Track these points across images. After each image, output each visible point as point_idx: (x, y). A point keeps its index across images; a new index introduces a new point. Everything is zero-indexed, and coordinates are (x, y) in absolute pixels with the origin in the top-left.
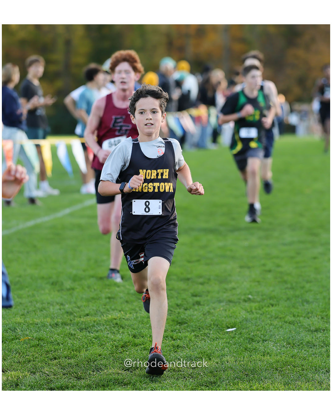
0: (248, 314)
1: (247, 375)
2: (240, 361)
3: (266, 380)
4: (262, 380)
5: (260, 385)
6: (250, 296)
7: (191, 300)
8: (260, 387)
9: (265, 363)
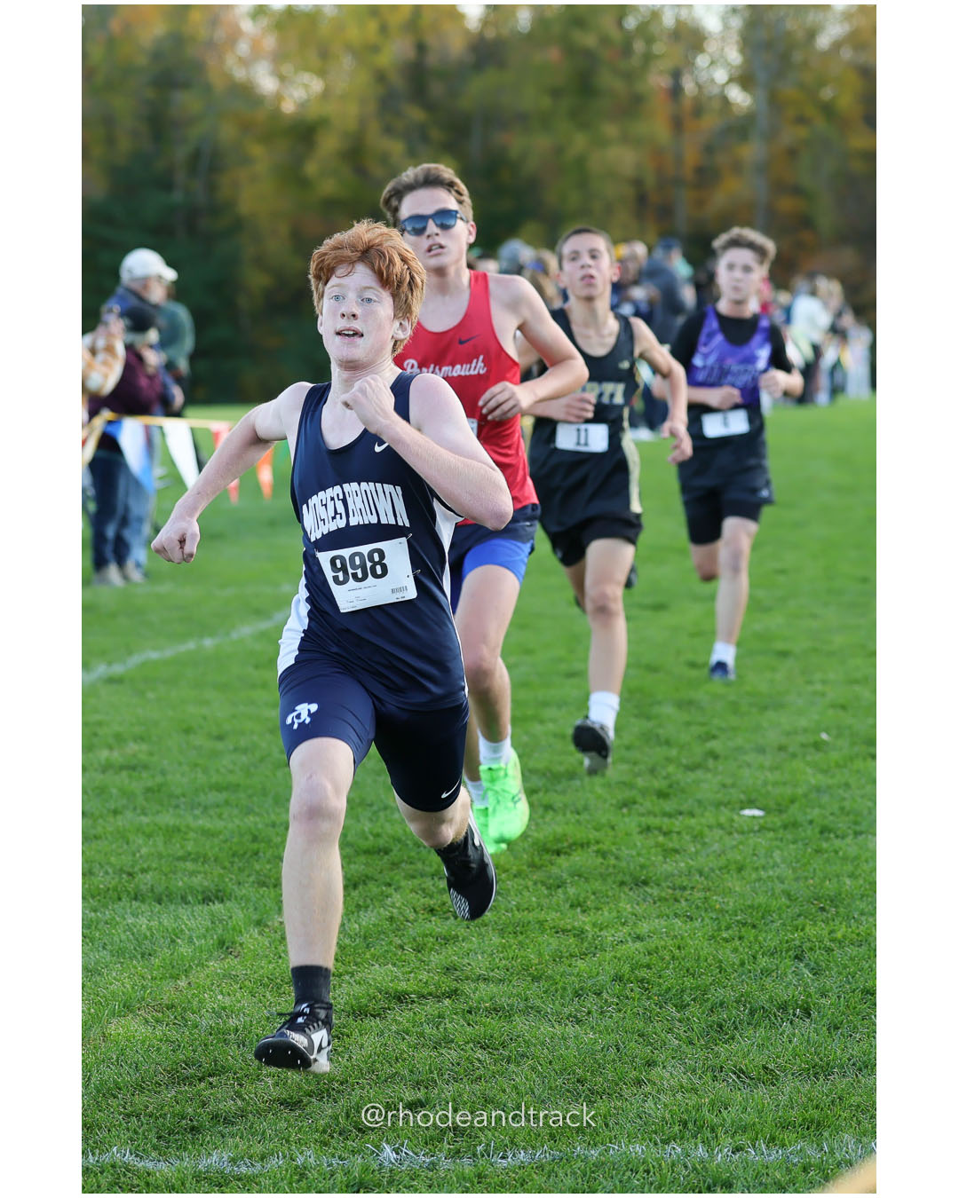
0: (820, 777)
1: (823, 909)
2: (806, 878)
3: (863, 918)
4: (854, 918)
5: (850, 930)
6: (824, 736)
7: (698, 750)
8: (852, 932)
9: (861, 882)
